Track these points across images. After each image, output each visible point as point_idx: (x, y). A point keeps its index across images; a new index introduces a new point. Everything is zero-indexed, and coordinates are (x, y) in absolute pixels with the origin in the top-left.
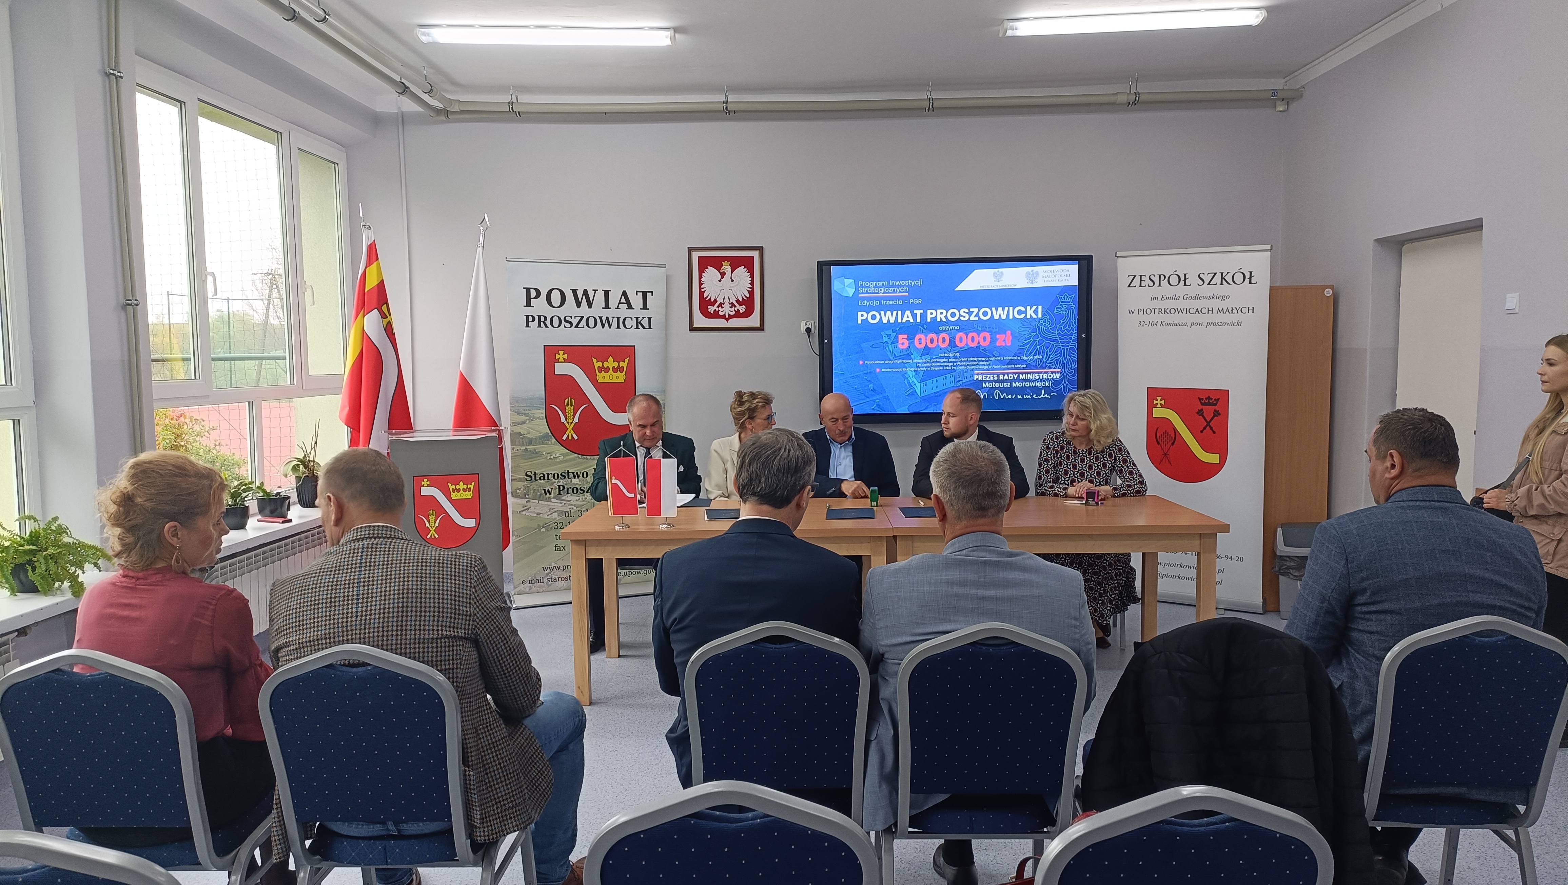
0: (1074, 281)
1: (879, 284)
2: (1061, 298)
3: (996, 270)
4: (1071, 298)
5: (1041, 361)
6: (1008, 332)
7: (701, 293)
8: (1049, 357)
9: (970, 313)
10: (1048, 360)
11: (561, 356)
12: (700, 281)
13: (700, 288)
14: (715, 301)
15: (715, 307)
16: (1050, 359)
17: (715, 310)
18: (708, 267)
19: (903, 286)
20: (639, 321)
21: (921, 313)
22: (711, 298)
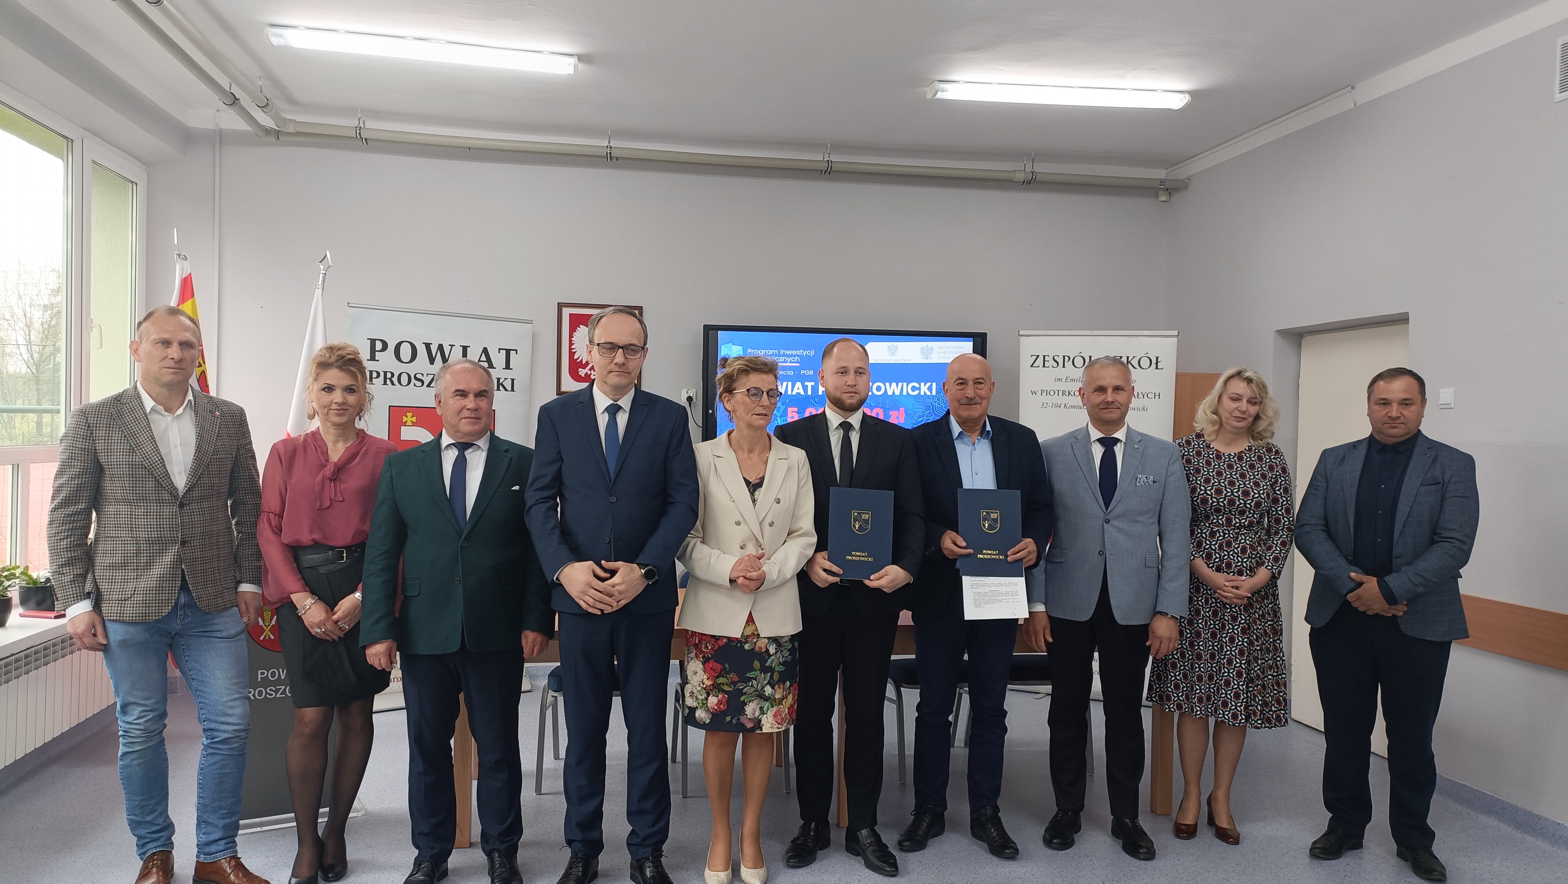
3: (891, 343)
7: (572, 354)
11: (409, 418)
12: (570, 341)
13: (570, 349)
14: (587, 363)
15: (587, 370)
17: (587, 373)
18: (580, 326)
19: (794, 356)
20: (501, 382)
21: (812, 386)
22: (582, 360)
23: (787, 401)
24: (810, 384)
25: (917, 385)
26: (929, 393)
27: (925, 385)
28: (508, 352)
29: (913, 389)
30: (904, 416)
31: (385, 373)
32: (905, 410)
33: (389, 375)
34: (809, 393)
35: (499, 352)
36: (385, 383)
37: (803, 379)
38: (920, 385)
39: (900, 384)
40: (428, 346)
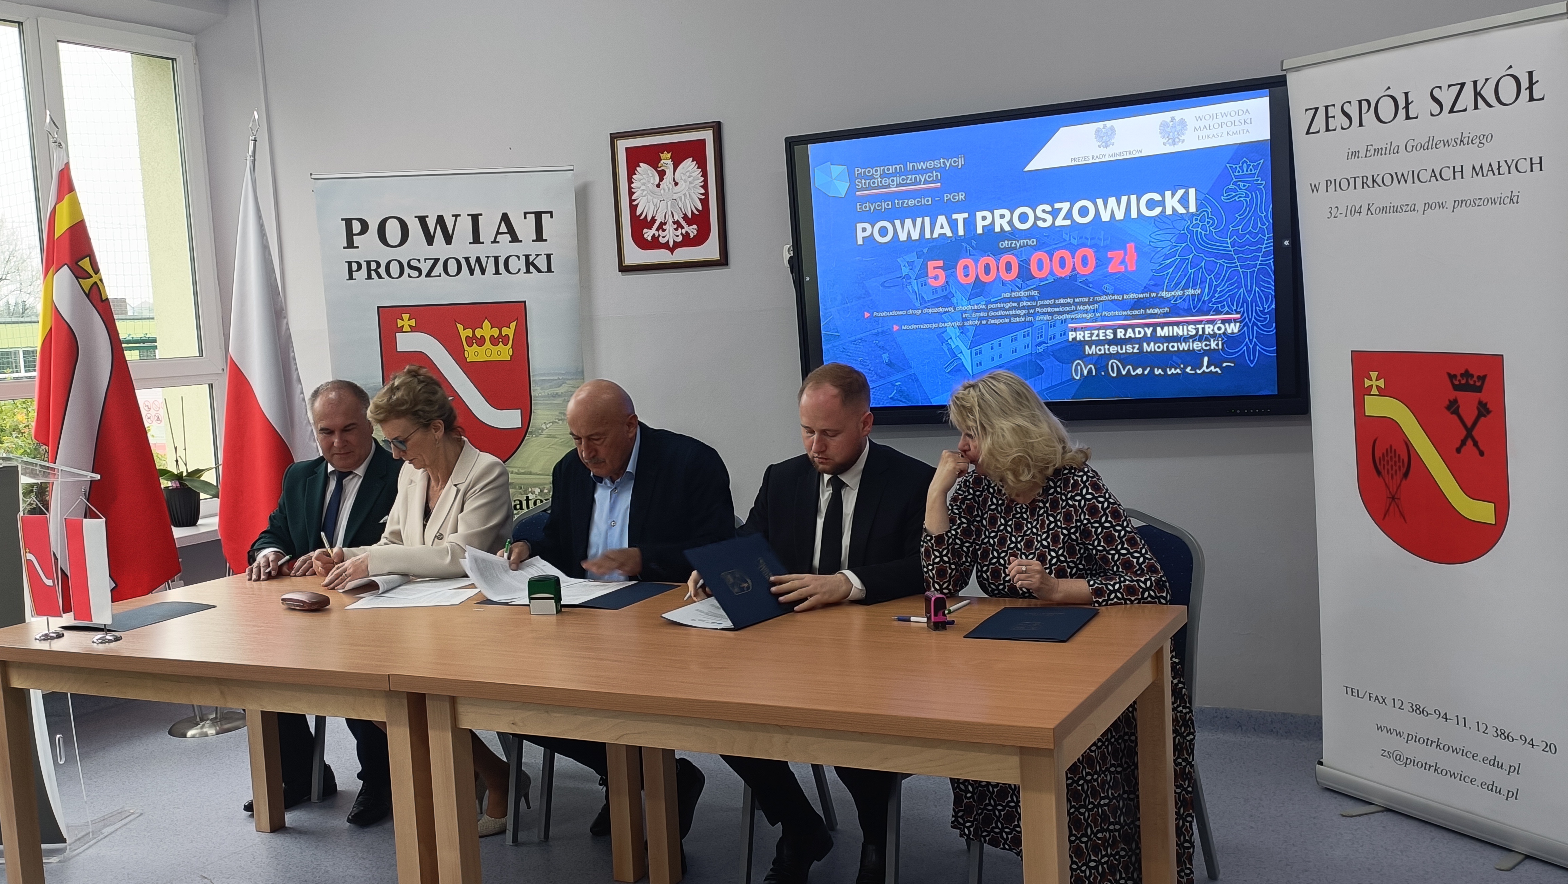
0: (1261, 131)
1: (888, 170)
2: (1234, 170)
3: (1100, 125)
4: (1255, 167)
5: (1199, 300)
6: (1131, 246)
7: (633, 208)
8: (1216, 291)
9: (1055, 213)
10: (1213, 296)
11: (406, 322)
12: (630, 188)
13: (631, 201)
14: (653, 220)
15: (653, 231)
16: (1217, 295)
17: (654, 235)
18: (641, 164)
19: (931, 171)
20: (531, 261)
21: (964, 219)
22: (646, 216)
23: (925, 251)
24: (960, 217)
25: (1157, 197)
26: (1181, 210)
27: (1173, 195)
28: (538, 216)
29: (1151, 204)
30: (1136, 258)
31: (368, 263)
32: (1136, 248)
33: (373, 266)
34: (961, 232)
35: (525, 218)
36: (369, 277)
37: (948, 210)
38: (1163, 196)
39: (1124, 199)
40: (422, 220)
